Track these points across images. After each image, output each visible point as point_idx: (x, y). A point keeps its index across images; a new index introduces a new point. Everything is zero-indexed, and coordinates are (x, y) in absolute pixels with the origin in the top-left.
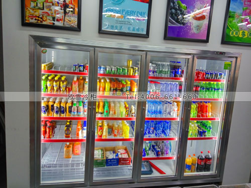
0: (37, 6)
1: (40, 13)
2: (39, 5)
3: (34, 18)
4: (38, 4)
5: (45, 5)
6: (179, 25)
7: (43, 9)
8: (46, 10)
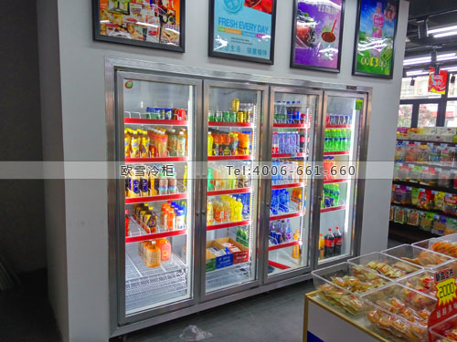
0: (118, 8)
1: (124, 20)
2: (122, 7)
3: (114, 28)
4: (121, 4)
5: (131, 7)
6: (307, 48)
7: (129, 14)
8: (132, 16)
